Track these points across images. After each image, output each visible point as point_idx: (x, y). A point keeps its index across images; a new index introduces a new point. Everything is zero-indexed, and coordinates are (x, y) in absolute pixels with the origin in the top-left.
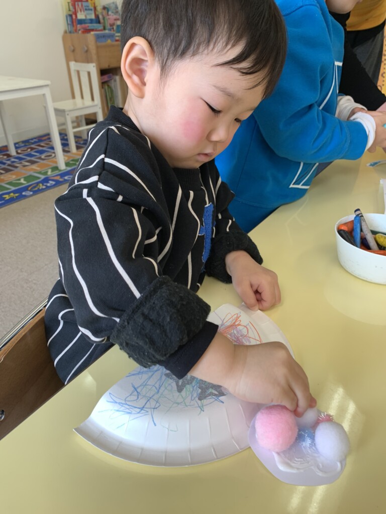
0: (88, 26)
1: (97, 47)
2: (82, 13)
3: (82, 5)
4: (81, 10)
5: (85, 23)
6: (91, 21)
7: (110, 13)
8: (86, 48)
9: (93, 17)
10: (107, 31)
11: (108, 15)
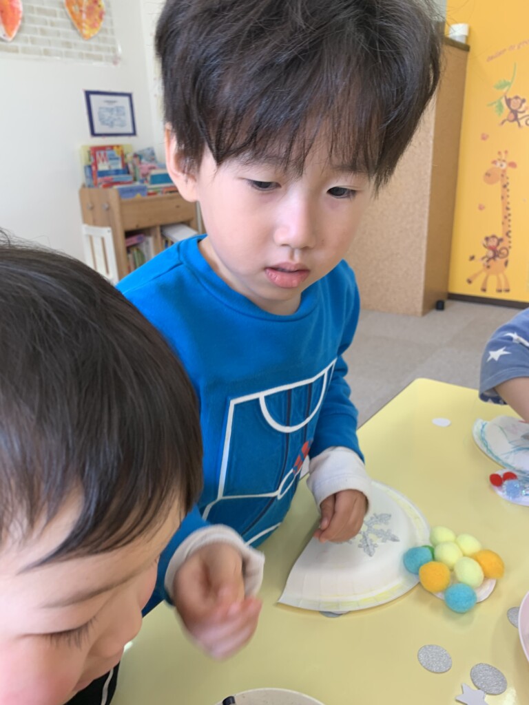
0: (112, 179)
1: (122, 205)
2: (105, 163)
3: (105, 154)
4: (103, 160)
5: (108, 175)
6: (117, 172)
7: (143, 161)
8: (106, 206)
9: (120, 166)
10: (138, 184)
11: (140, 163)
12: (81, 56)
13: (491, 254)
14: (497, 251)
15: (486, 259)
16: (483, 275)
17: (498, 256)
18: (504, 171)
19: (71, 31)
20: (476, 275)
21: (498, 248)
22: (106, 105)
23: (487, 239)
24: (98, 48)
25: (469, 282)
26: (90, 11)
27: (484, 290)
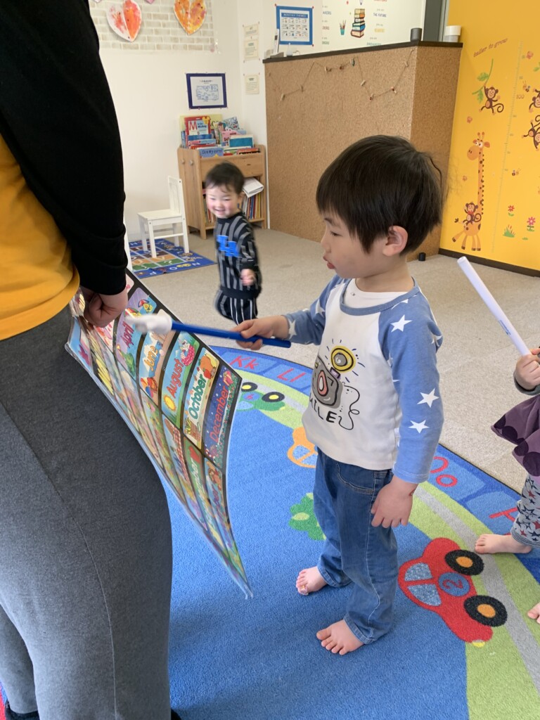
0: (199, 142)
1: (201, 162)
2: (195, 129)
3: (195, 123)
4: (193, 128)
5: (196, 139)
6: (204, 136)
7: (226, 128)
8: (192, 162)
9: (207, 133)
10: (220, 146)
11: (225, 130)
12: (185, 47)
13: (469, 219)
14: (473, 216)
15: (466, 222)
16: (463, 235)
17: (474, 220)
18: (481, 149)
19: (178, 29)
20: (458, 235)
21: (475, 214)
22: (203, 84)
23: (467, 205)
24: (199, 40)
25: (454, 240)
26: (194, 11)
27: (464, 248)
